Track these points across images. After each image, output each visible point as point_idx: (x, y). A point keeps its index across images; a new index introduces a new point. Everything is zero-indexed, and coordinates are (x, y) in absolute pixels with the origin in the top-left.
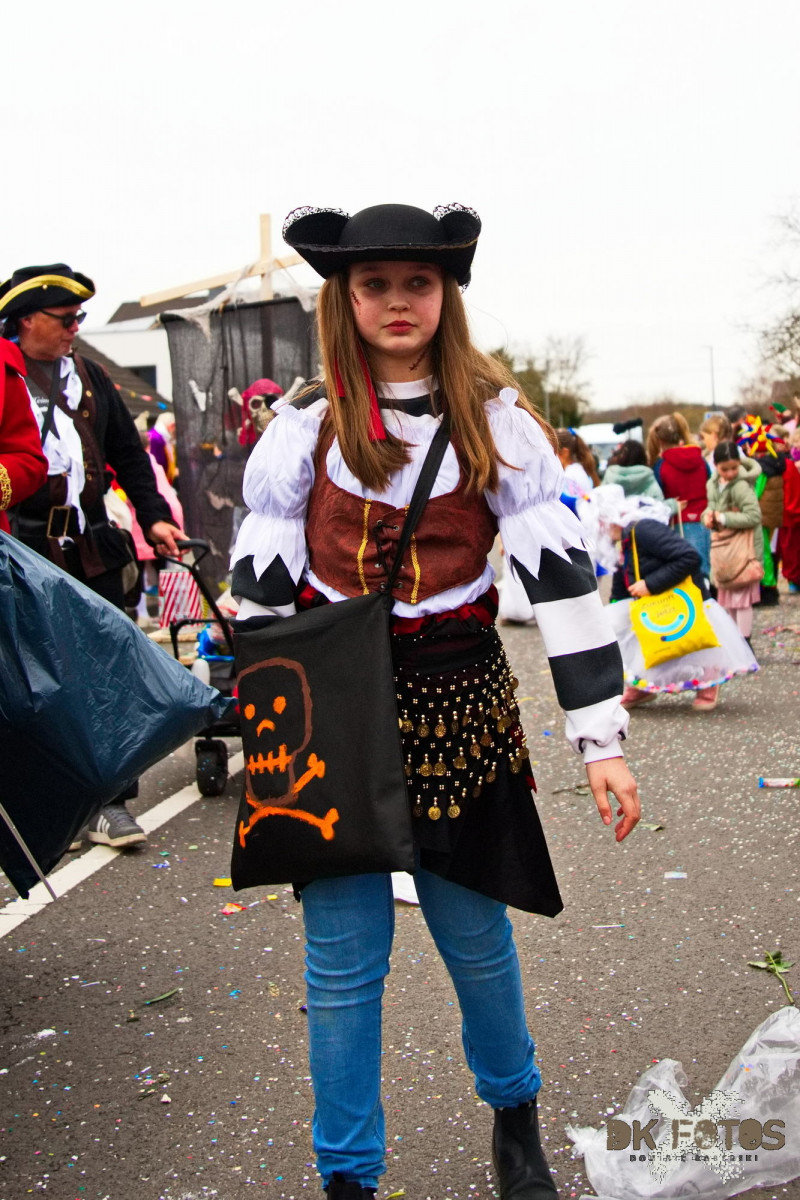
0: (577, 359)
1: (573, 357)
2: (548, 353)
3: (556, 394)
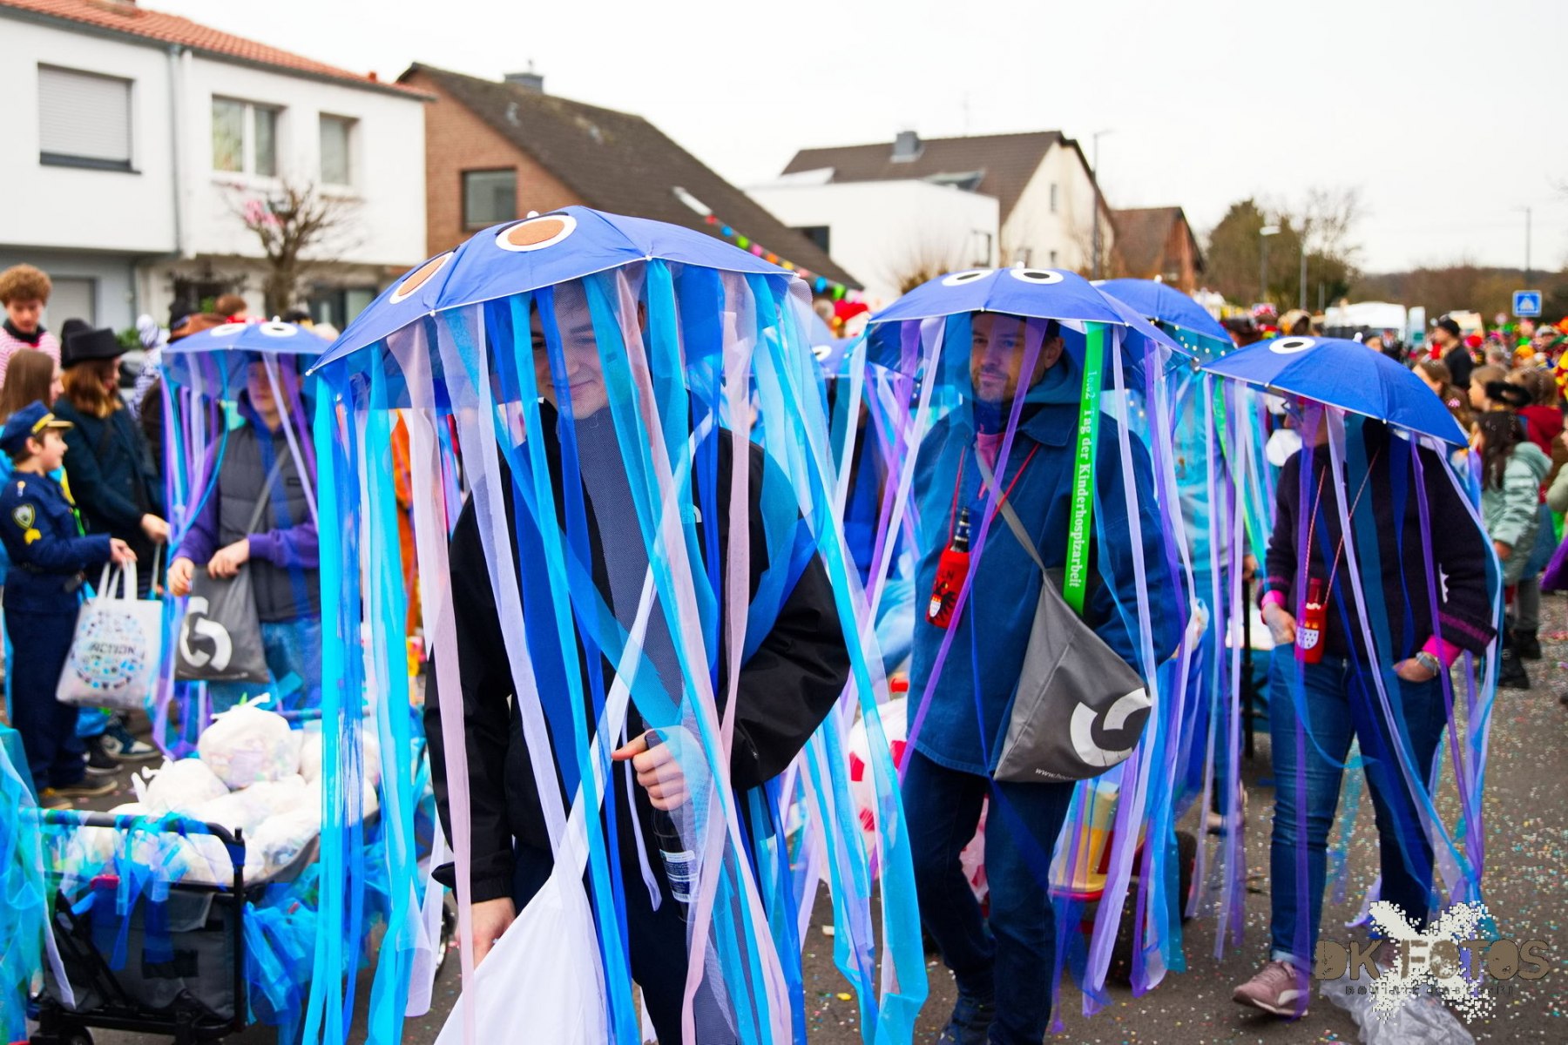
0: (1347, 217)
1: (1340, 214)
2: (1309, 208)
3: (1316, 258)
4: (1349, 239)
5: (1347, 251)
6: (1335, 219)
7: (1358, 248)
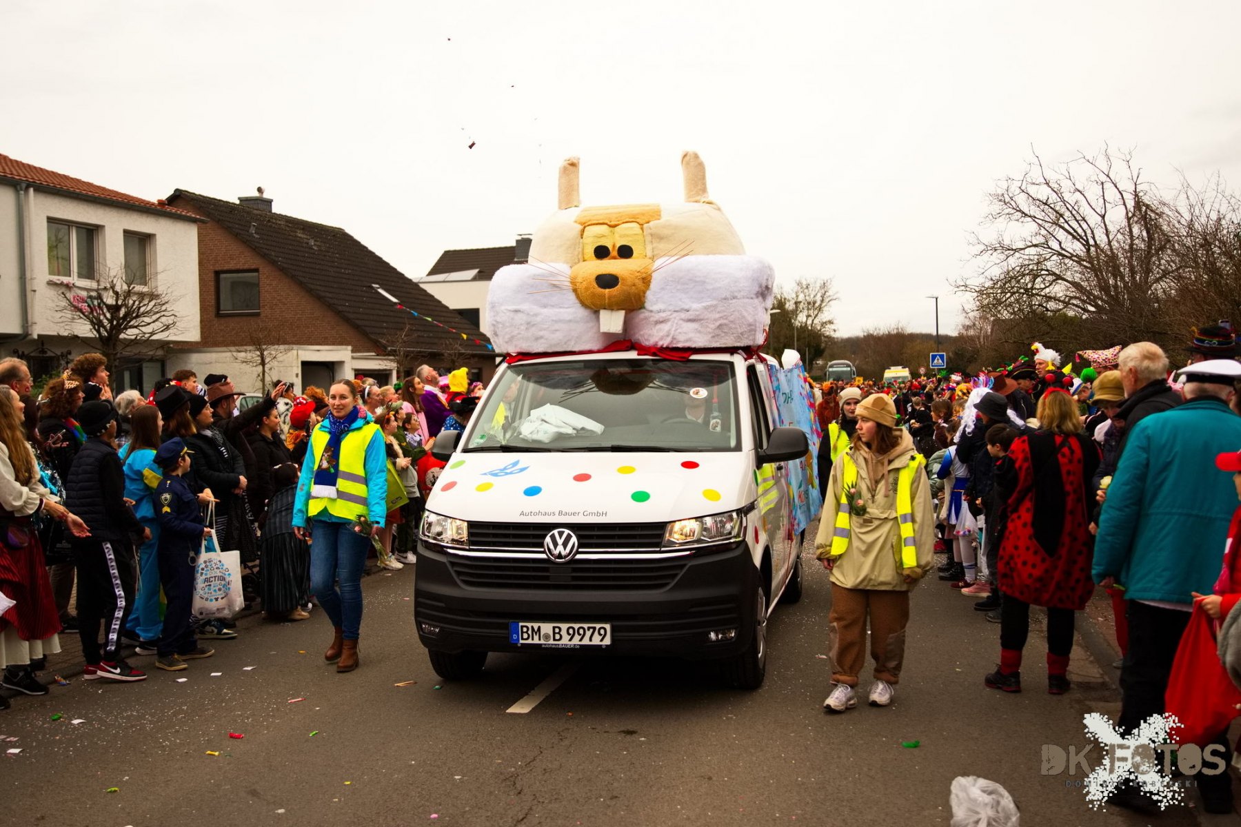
0: (822, 301)
1: (818, 298)
2: (797, 296)
3: (804, 328)
4: (824, 316)
5: (823, 324)
6: (814, 303)
7: (831, 322)
